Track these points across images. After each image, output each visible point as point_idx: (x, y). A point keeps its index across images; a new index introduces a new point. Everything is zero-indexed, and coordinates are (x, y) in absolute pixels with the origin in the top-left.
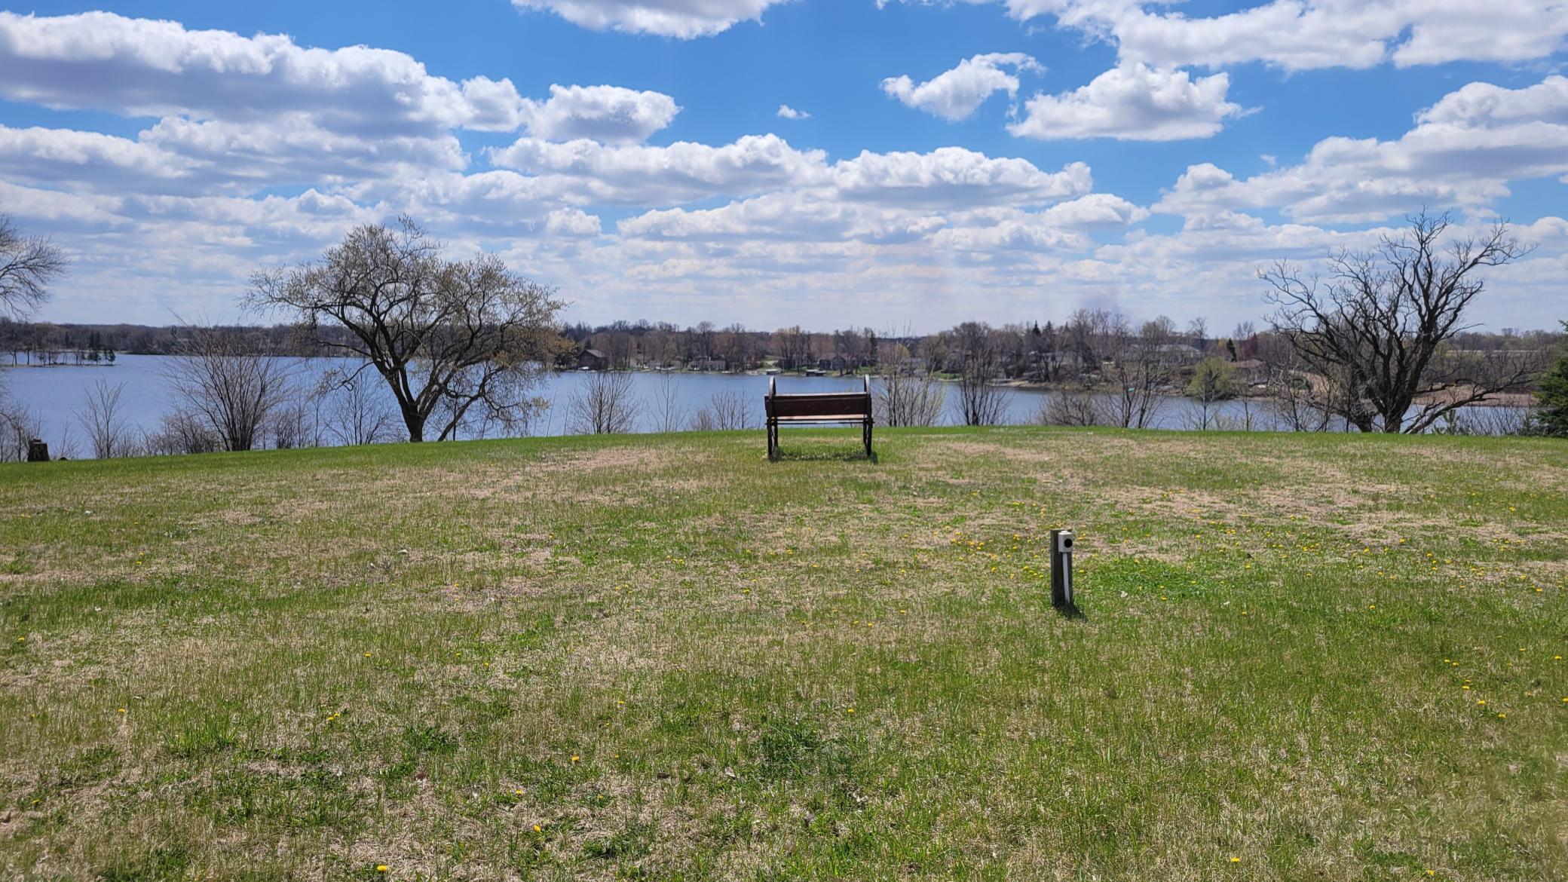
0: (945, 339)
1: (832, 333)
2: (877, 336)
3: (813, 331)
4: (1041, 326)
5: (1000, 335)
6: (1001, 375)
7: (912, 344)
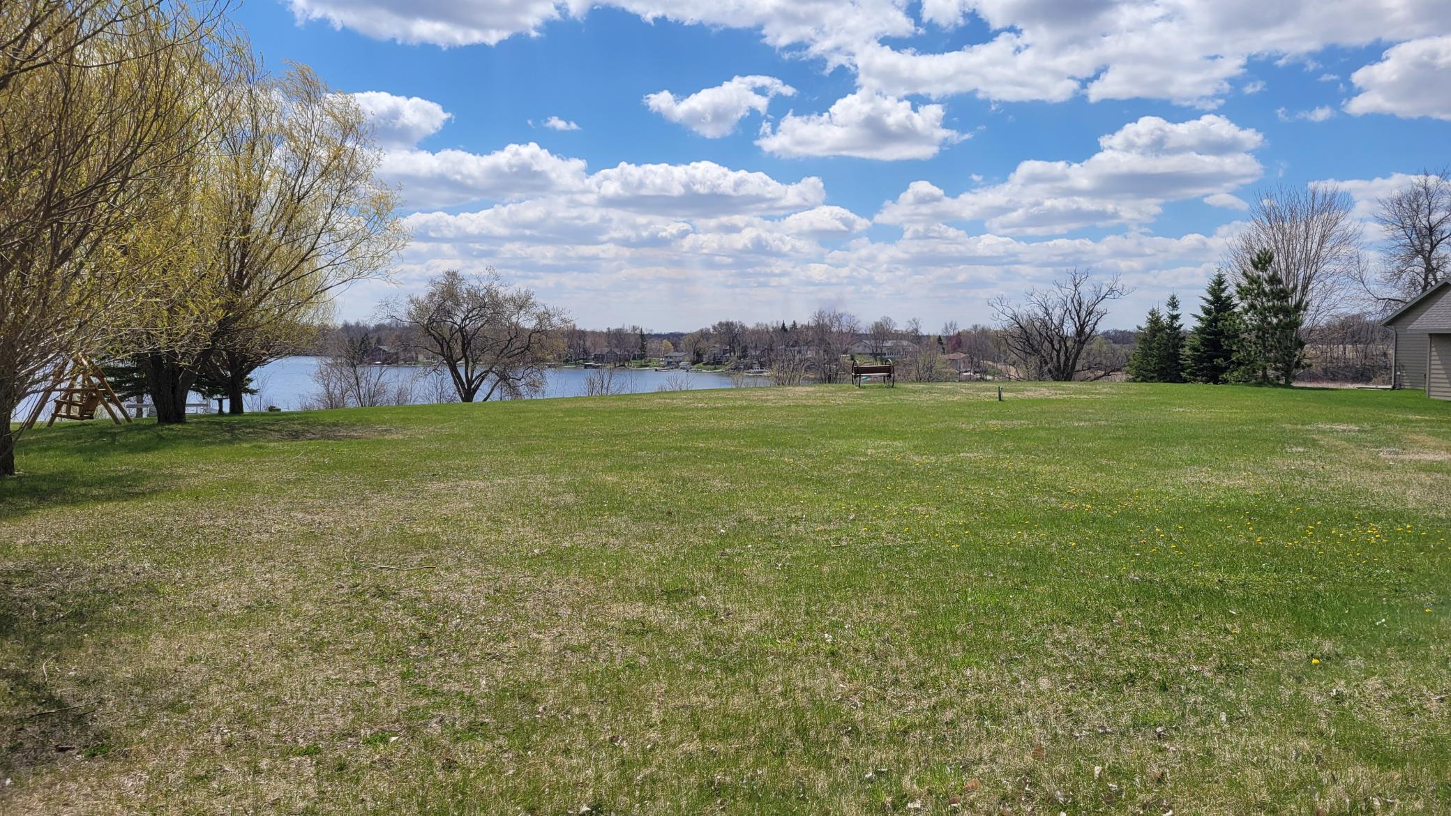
0: (704, 335)
1: (605, 330)
2: (645, 332)
3: (588, 329)
4: (788, 325)
5: (754, 332)
6: (756, 366)
7: (675, 338)
